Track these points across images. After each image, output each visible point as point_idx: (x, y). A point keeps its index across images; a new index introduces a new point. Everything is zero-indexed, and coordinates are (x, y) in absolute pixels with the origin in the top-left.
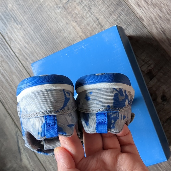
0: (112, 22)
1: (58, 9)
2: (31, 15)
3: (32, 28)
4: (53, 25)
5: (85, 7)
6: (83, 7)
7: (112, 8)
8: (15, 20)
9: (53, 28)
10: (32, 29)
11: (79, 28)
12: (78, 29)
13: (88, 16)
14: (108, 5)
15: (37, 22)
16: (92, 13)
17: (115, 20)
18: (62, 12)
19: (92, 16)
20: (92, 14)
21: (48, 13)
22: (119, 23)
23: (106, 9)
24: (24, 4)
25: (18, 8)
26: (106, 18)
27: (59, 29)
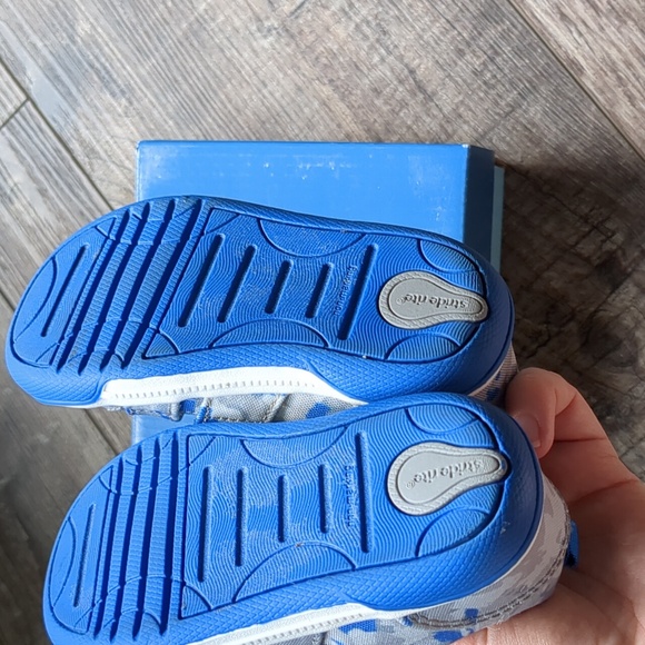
0: (464, 81)
1: (265, 37)
2: (164, 61)
3: (171, 110)
4: (246, 97)
5: (365, 28)
6: (357, 27)
7: (465, 28)
8: (107, 81)
9: (246, 106)
10: (168, 114)
11: (342, 105)
12: (340, 107)
13: (376, 59)
14: (448, 18)
15: (185, 87)
16: (392, 46)
17: (475, 73)
18: (277, 46)
19: (392, 58)
20: (389, 53)
21: (228, 55)
22: (493, 81)
23: (441, 33)
24: (134, 20)
25: (114, 35)
26: (441, 67)
27: (268, 109)
